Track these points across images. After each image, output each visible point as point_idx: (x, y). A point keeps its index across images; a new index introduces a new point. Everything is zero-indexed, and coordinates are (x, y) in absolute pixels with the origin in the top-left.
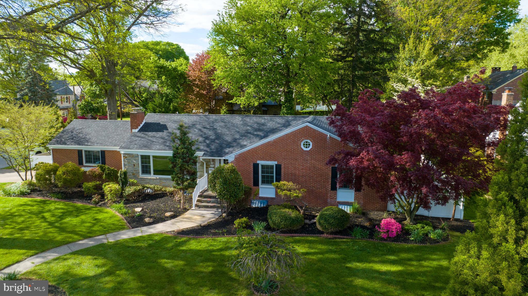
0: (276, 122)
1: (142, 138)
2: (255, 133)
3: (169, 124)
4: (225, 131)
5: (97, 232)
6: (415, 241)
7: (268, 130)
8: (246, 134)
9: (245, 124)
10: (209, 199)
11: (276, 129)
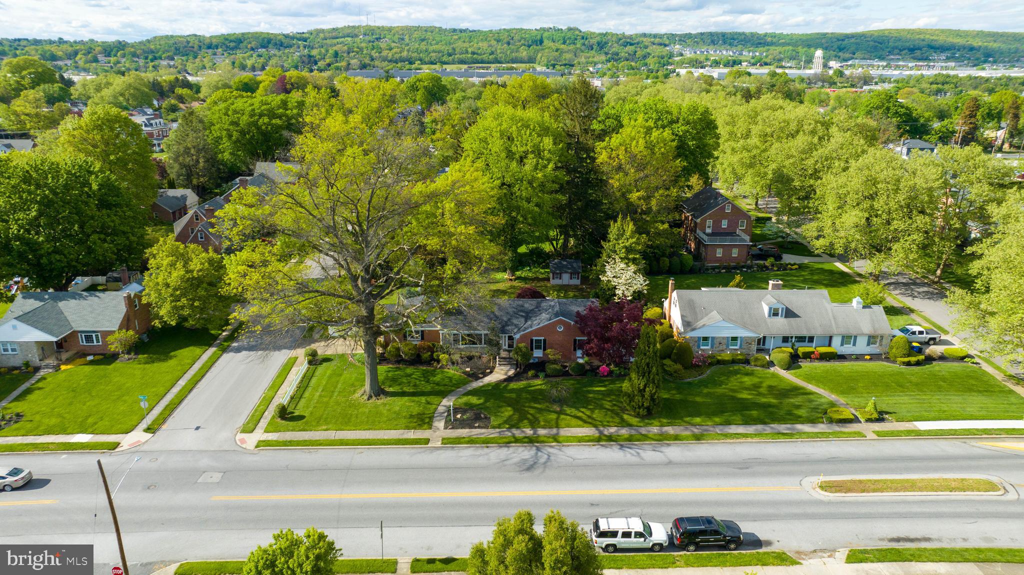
10: (504, 360)
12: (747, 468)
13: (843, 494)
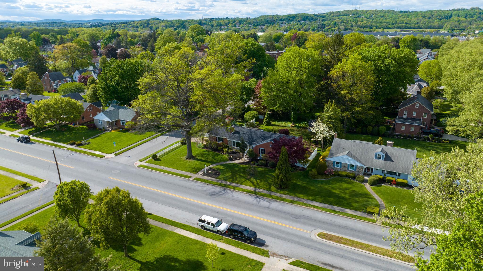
0: (268, 134)
1: (233, 136)
2: (262, 138)
3: (241, 131)
5: (223, 161)
8: (259, 138)
9: (260, 134)
12: (297, 218)
13: (326, 240)
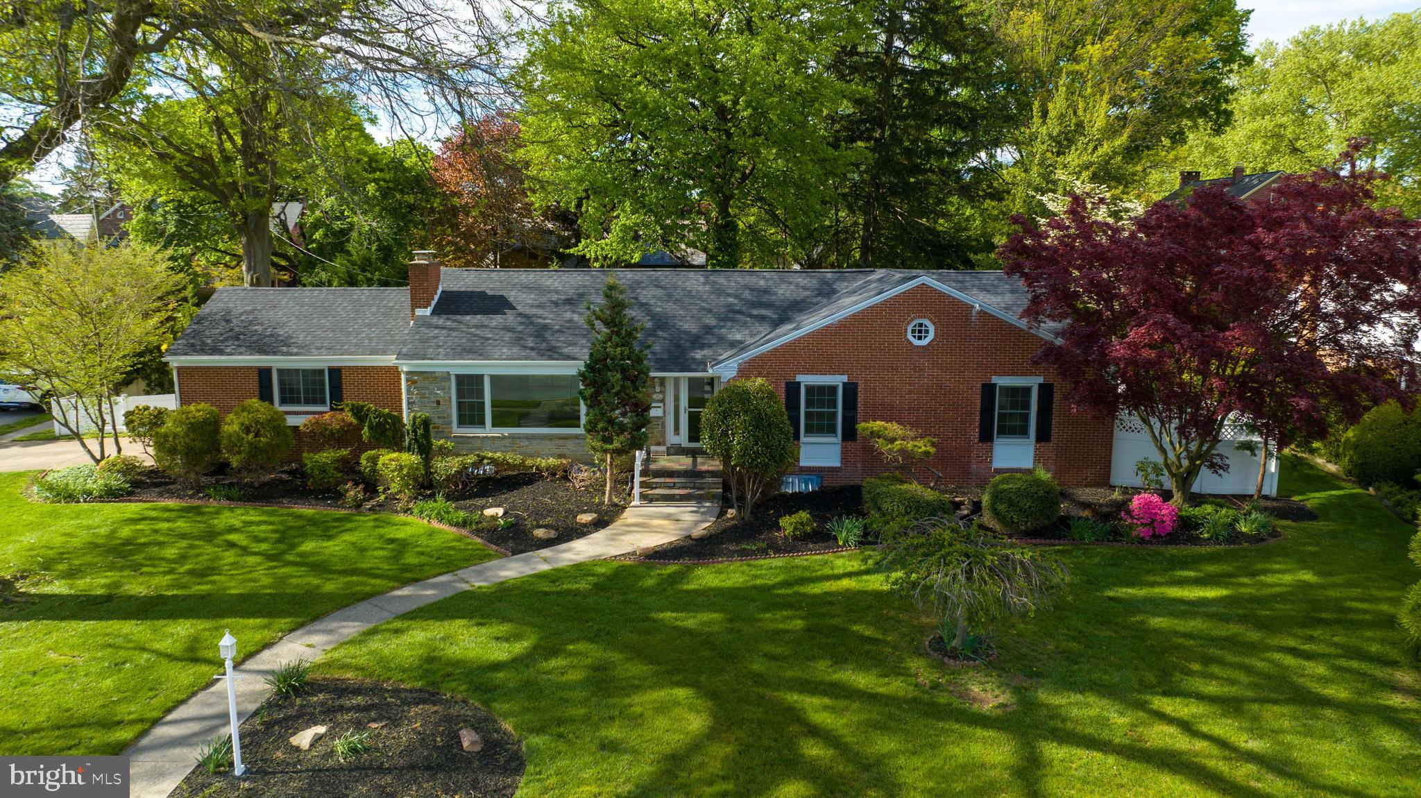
0: (797, 285)
1: (451, 329)
2: (755, 312)
3: (513, 293)
4: (670, 307)
5: (426, 568)
6: (1215, 539)
7: (786, 304)
8: (731, 315)
9: (720, 292)
10: (668, 480)
11: (803, 301)
